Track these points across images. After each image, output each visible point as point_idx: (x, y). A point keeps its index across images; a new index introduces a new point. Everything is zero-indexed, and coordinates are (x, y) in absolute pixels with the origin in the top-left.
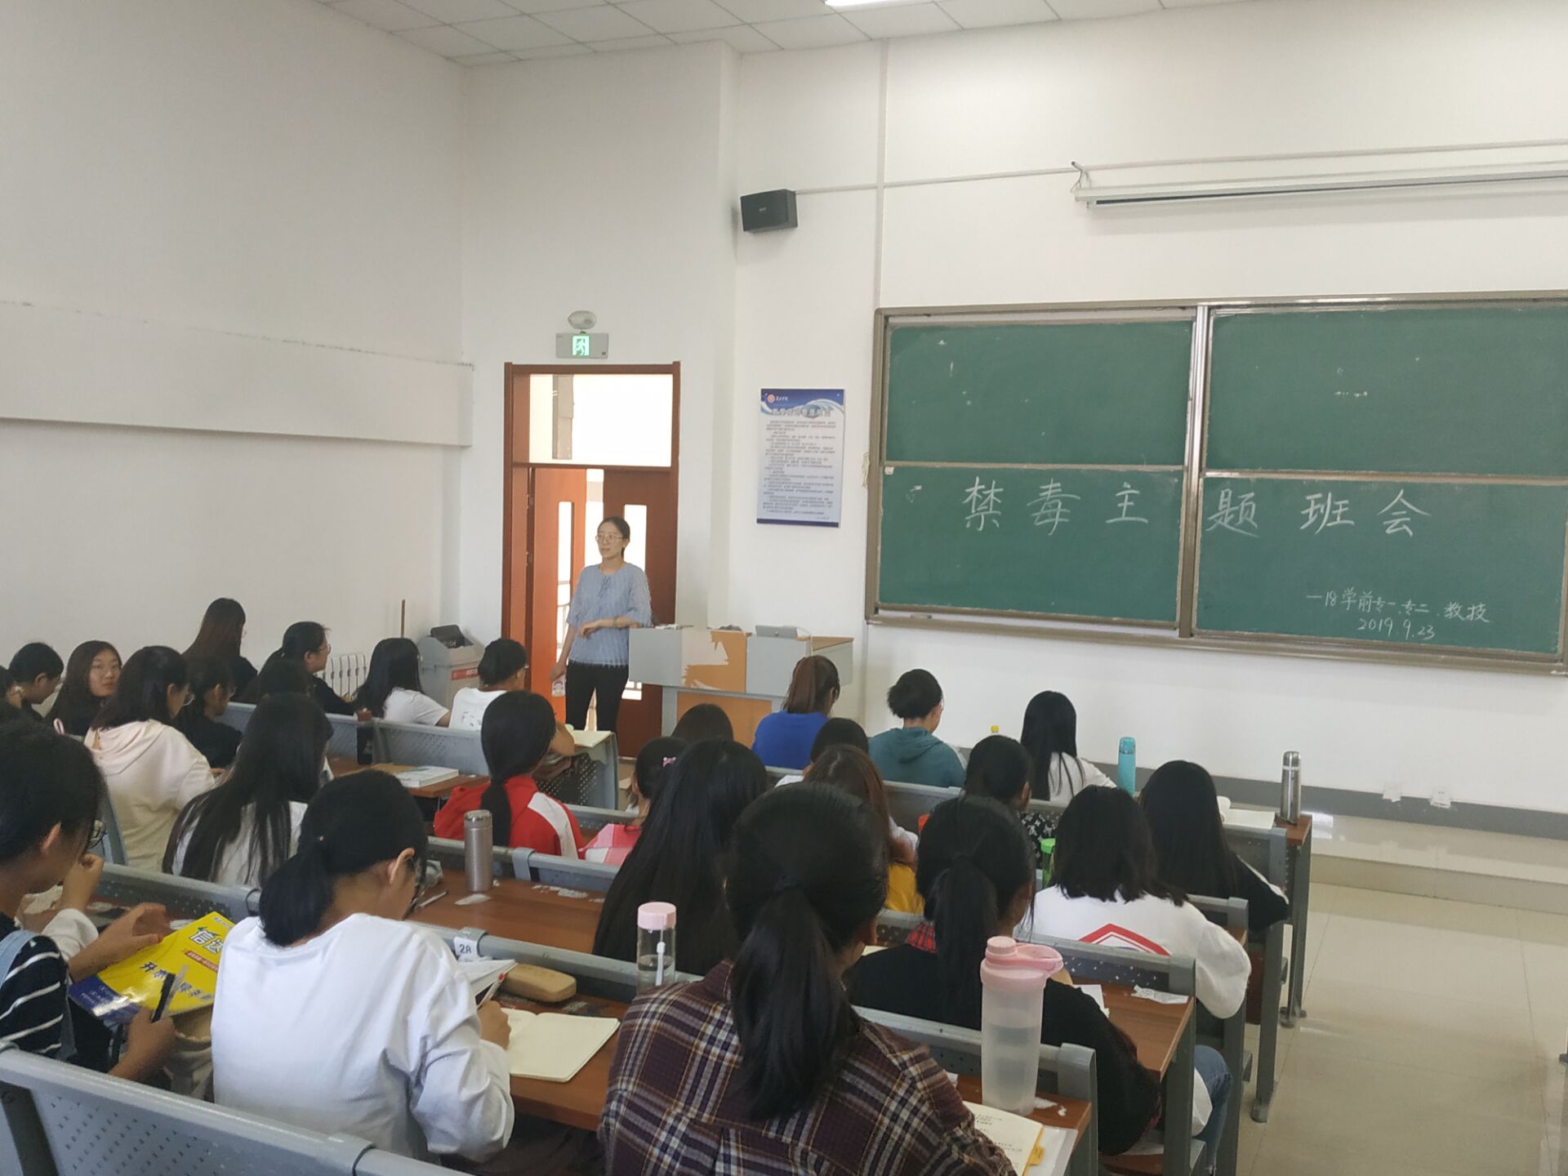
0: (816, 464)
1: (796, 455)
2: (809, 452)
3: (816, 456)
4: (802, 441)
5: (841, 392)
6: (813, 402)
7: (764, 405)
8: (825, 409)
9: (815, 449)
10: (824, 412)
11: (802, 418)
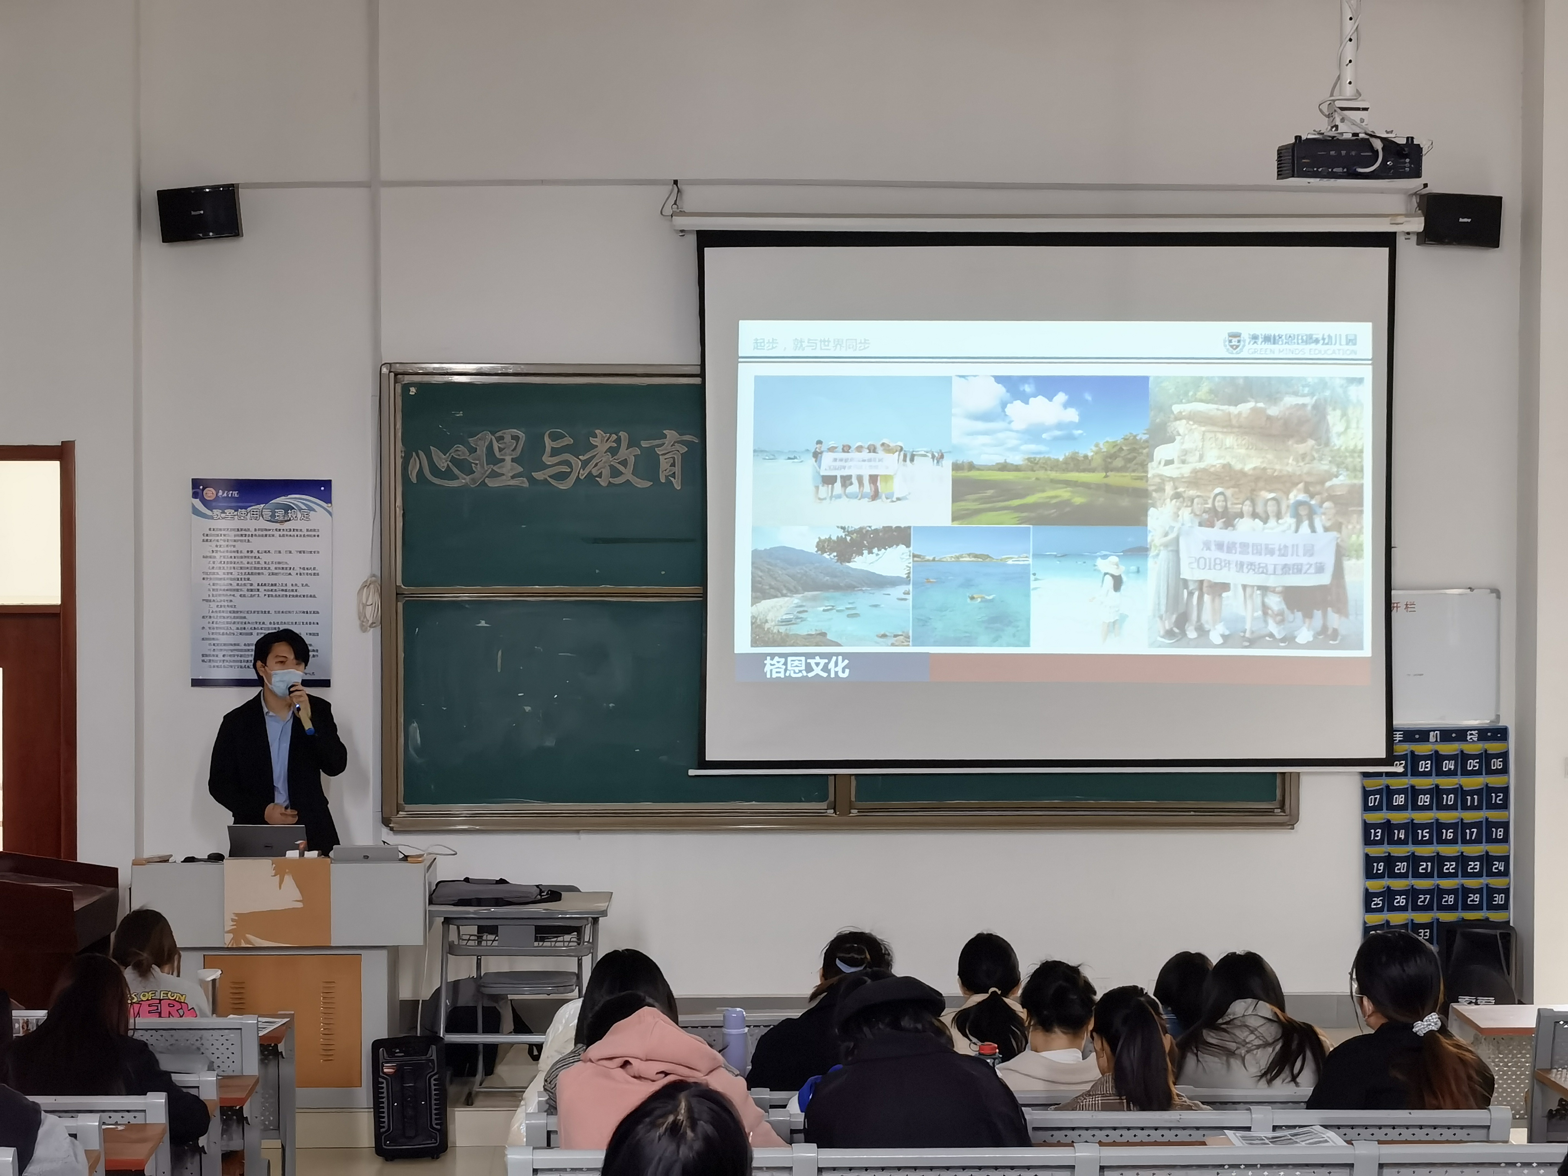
0: (290, 592)
1: (255, 580)
2: (276, 574)
3: (289, 580)
4: (264, 557)
5: (327, 484)
6: (281, 500)
7: (197, 502)
8: (300, 509)
9: (288, 570)
10: (299, 515)
11: (262, 524)
